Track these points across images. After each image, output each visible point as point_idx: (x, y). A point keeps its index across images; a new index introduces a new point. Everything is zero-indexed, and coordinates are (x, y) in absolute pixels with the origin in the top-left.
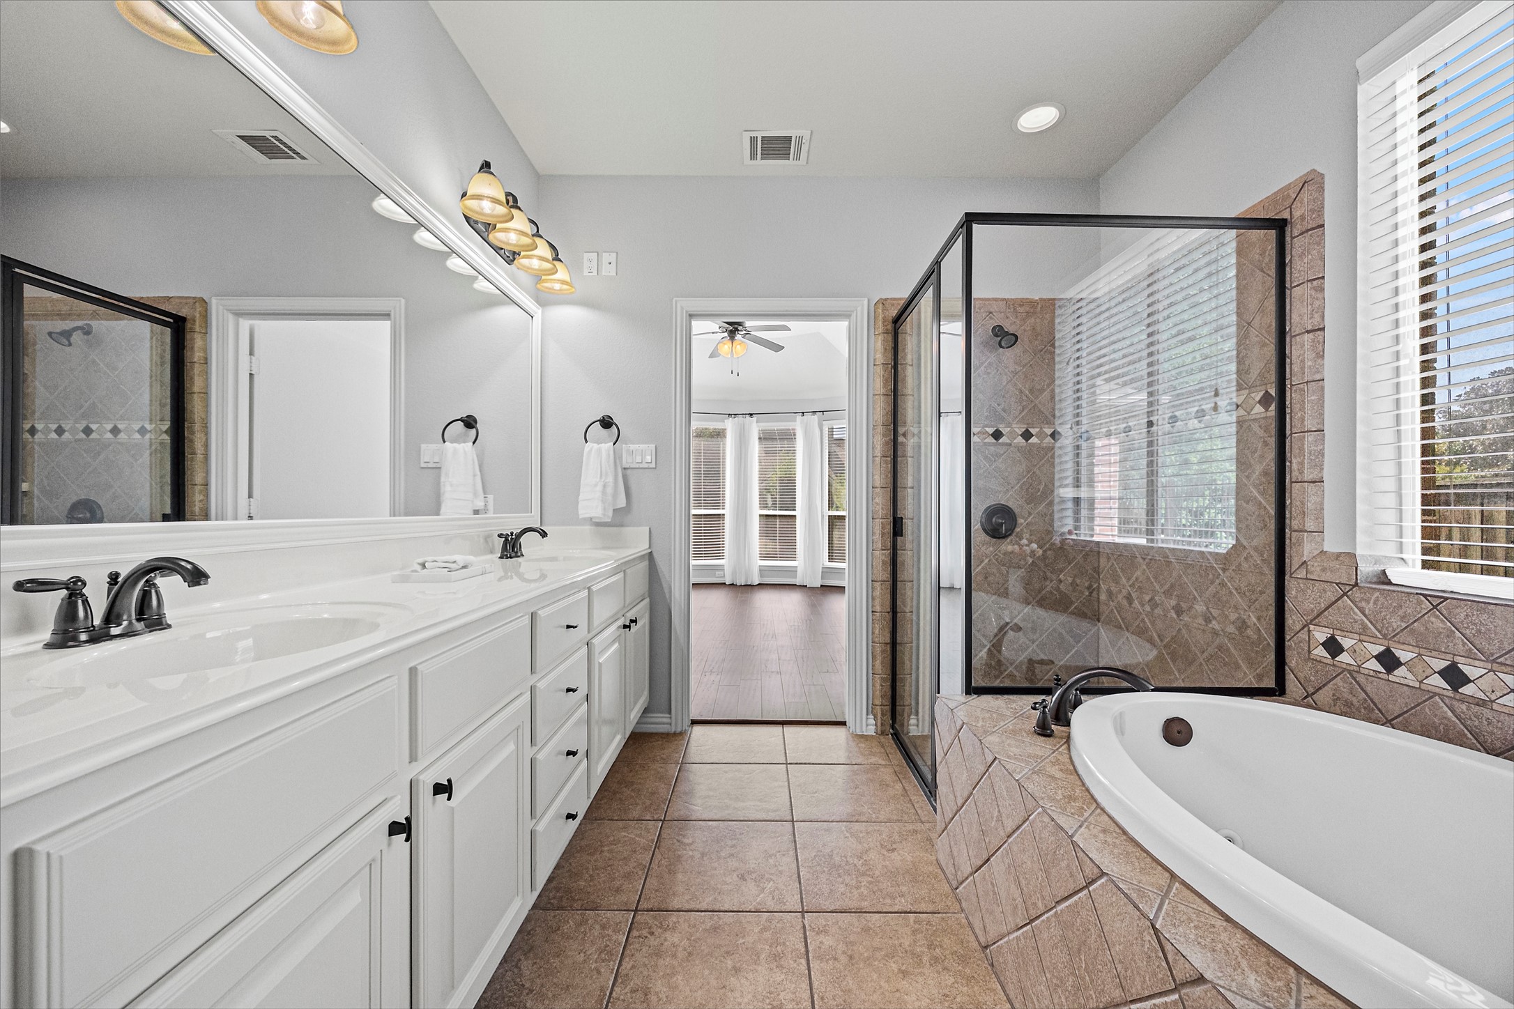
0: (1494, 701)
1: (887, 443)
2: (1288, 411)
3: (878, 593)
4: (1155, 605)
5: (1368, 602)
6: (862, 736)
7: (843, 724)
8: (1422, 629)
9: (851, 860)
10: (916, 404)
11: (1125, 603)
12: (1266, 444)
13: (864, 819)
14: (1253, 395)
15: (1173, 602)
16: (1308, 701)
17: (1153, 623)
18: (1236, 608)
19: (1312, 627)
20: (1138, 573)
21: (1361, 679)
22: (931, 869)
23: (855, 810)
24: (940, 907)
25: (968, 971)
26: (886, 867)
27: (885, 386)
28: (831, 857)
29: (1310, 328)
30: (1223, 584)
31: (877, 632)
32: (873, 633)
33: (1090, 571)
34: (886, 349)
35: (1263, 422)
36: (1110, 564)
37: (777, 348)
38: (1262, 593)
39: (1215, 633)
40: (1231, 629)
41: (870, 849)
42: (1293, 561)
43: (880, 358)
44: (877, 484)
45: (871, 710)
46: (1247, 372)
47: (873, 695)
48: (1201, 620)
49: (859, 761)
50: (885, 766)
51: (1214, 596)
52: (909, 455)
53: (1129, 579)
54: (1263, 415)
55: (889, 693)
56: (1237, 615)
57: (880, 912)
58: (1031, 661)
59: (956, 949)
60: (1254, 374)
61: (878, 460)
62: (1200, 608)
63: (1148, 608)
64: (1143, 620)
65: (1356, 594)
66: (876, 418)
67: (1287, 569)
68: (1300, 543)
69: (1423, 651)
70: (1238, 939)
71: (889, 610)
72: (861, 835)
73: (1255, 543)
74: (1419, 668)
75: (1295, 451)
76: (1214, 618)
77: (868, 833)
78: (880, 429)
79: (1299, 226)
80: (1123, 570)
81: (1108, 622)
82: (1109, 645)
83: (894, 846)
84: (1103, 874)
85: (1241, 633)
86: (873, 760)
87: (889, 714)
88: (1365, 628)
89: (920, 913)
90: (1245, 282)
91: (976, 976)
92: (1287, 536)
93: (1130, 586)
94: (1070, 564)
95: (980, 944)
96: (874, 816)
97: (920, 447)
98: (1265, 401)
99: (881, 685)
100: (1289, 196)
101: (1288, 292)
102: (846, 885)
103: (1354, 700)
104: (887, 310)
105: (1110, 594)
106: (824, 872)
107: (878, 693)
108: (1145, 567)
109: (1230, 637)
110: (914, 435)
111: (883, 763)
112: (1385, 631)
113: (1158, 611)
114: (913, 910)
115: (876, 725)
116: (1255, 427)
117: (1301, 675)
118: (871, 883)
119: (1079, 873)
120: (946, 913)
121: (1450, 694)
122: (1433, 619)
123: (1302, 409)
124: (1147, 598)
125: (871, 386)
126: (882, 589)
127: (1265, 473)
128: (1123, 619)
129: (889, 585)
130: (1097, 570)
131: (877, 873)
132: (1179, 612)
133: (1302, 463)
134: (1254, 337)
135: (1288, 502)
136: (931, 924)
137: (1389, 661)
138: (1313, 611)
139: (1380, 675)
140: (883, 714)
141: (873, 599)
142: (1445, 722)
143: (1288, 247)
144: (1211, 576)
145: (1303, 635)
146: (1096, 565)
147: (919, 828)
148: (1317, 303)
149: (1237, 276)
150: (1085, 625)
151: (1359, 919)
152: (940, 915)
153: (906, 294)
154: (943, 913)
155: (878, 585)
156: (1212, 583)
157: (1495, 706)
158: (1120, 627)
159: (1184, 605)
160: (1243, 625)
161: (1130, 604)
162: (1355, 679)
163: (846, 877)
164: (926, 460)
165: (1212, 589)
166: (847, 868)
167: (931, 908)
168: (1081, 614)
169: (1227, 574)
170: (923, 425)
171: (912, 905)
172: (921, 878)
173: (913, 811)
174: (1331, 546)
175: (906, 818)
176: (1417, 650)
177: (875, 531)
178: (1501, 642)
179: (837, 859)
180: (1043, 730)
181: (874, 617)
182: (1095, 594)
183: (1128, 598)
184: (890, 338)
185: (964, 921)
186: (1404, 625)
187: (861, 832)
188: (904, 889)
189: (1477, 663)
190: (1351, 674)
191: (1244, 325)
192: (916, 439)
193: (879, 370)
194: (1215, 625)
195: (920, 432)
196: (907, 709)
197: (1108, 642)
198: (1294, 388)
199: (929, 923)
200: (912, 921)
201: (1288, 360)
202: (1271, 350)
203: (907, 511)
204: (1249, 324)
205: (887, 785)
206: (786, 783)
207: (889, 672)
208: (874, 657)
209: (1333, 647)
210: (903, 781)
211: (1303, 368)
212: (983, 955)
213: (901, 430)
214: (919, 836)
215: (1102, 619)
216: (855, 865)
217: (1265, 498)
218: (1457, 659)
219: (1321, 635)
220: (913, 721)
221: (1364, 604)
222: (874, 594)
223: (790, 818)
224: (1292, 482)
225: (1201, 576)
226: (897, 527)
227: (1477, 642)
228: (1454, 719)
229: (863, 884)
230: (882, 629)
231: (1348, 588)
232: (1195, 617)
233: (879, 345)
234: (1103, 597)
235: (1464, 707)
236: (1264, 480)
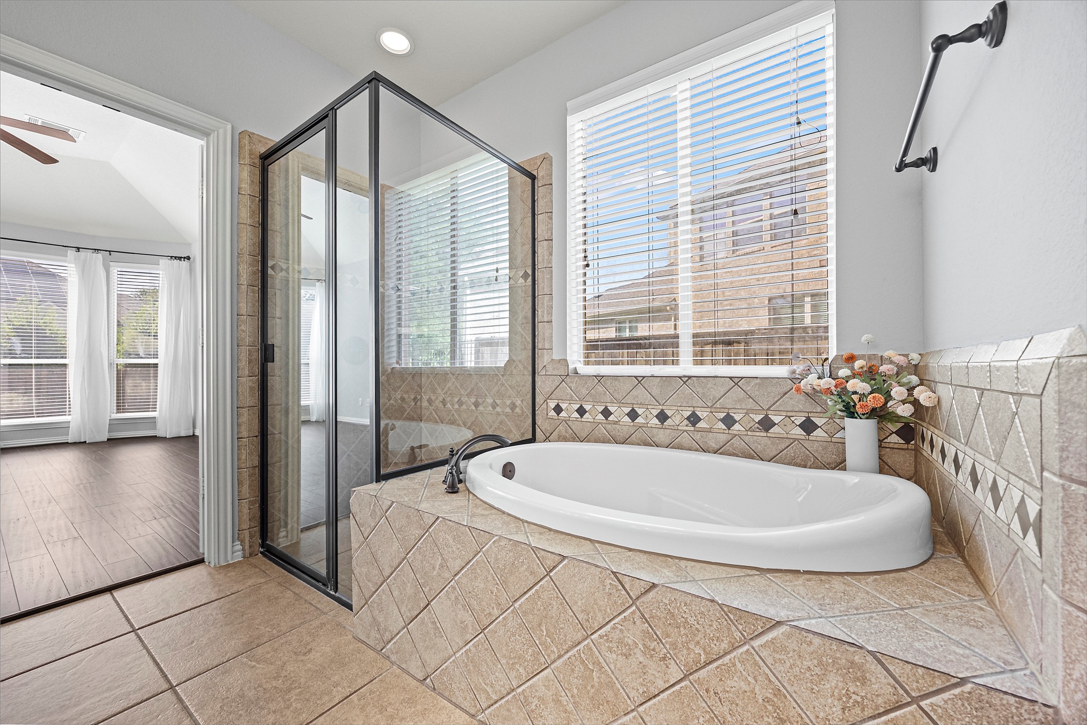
0: (619, 421)
1: (254, 273)
2: (536, 283)
3: (245, 418)
4: (460, 403)
5: (573, 383)
6: (228, 566)
7: (201, 561)
8: (595, 392)
9: (269, 686)
10: (284, 241)
11: (441, 405)
12: (525, 301)
13: (265, 639)
14: (518, 272)
15: (473, 400)
16: (547, 439)
17: (459, 416)
18: (510, 397)
19: (548, 401)
20: (449, 384)
21: (570, 423)
22: (351, 647)
23: (251, 636)
24: (374, 673)
25: (419, 707)
26: (309, 670)
27: (251, 216)
28: (242, 696)
29: (546, 238)
30: (503, 385)
31: (244, 457)
32: (239, 459)
33: (416, 387)
34: (253, 181)
35: (523, 288)
36: (429, 381)
37: (48, 160)
38: (523, 386)
39: (498, 414)
40: (508, 410)
41: (285, 663)
42: (539, 367)
43: (246, 187)
44: (244, 311)
45: (238, 536)
46: (515, 259)
47: (239, 521)
48: (490, 408)
49: (235, 589)
50: (266, 583)
51: (497, 393)
52: (277, 287)
53: (443, 389)
54: (524, 284)
55: (258, 514)
56: (510, 401)
57: (323, 714)
58: (412, 448)
59: (402, 698)
60: (519, 261)
61: (244, 288)
62: (490, 401)
63: (456, 406)
64: (453, 415)
65: (568, 380)
66: (241, 247)
67: (536, 371)
68: (543, 355)
69: (595, 404)
70: (644, 557)
71: (257, 434)
72: (269, 656)
73: (519, 358)
74: (593, 413)
75: (540, 305)
76: (498, 405)
77: (275, 650)
78: (246, 258)
79: (541, 181)
80: (439, 384)
81: (428, 420)
82: (429, 436)
83: (309, 647)
84: (564, 558)
85: (513, 411)
86: (250, 582)
87: (258, 535)
88: (572, 396)
89: (359, 689)
90: (514, 206)
91: (426, 707)
92: (536, 352)
93: (444, 394)
94: (404, 383)
95: (418, 680)
96: (274, 631)
97: (288, 281)
98: (525, 276)
99: (250, 509)
100: (536, 163)
101: (536, 216)
102: (274, 712)
103: (567, 435)
104: (254, 144)
105: (430, 401)
106: (241, 715)
107: (246, 517)
108: (454, 380)
109: (507, 415)
110: (282, 270)
111: (263, 580)
112: (580, 397)
113: (464, 407)
114: (353, 691)
115: (243, 549)
116: (519, 290)
117: (543, 428)
118: (300, 694)
119: (540, 568)
120: (381, 675)
121: (605, 421)
122: (598, 387)
123: (543, 282)
124: (456, 400)
125: (236, 215)
126: (249, 415)
127: (526, 318)
128: (439, 417)
129: (257, 411)
130: (420, 386)
131: (303, 680)
132: (476, 405)
133: (544, 312)
134: (519, 240)
135: (536, 334)
136: (374, 692)
137: (581, 411)
138: (549, 392)
139: (578, 420)
140: (251, 537)
141: (239, 425)
142: (603, 435)
143: (536, 191)
144: (495, 380)
145: (544, 406)
146: (419, 383)
147: (325, 620)
148: (550, 225)
149: (509, 202)
150: (414, 424)
151: (679, 519)
152: (377, 679)
153: (278, 137)
154: (379, 676)
155: (245, 411)
156: (496, 384)
157: (621, 423)
158: (438, 422)
159: (480, 400)
160: (513, 406)
161: (445, 406)
162: (567, 424)
163: (270, 705)
164: (294, 295)
165: (496, 388)
166: (268, 695)
167: (367, 679)
168: (411, 419)
169: (505, 377)
170: (290, 262)
171: (349, 687)
172: (347, 659)
173: (313, 608)
174: (556, 357)
175: (308, 617)
176: (592, 403)
177: (241, 357)
178: (622, 393)
179: (251, 694)
180: (453, 489)
181: (240, 443)
182: (419, 403)
183: (442, 402)
184: (257, 172)
185: (398, 671)
186: (587, 392)
187: (268, 653)
188: (336, 678)
189: (614, 405)
190: (566, 422)
191: (512, 231)
192: (283, 274)
193: (246, 200)
194: (498, 409)
195: (288, 268)
196: (277, 523)
197: (428, 434)
198: (539, 270)
199: (371, 692)
200: (356, 701)
201: (536, 255)
202: (529, 247)
203: (276, 337)
204: (516, 231)
205: (276, 598)
206: (144, 651)
207: (258, 493)
208: (240, 483)
209: (558, 409)
210: (291, 588)
211: (543, 260)
212: (424, 687)
213: (270, 263)
214: (328, 626)
215: (424, 418)
216: (275, 687)
217: (524, 332)
218: (608, 404)
219: (552, 405)
220: (282, 534)
221: (571, 385)
222: (240, 421)
223: (165, 686)
224: (538, 322)
225: (490, 381)
226: (267, 353)
227: (614, 395)
228: (607, 433)
229: (292, 700)
230: (251, 454)
231: (565, 377)
232: (487, 407)
233: (245, 174)
234: (425, 404)
235: (610, 426)
236: (524, 321)
